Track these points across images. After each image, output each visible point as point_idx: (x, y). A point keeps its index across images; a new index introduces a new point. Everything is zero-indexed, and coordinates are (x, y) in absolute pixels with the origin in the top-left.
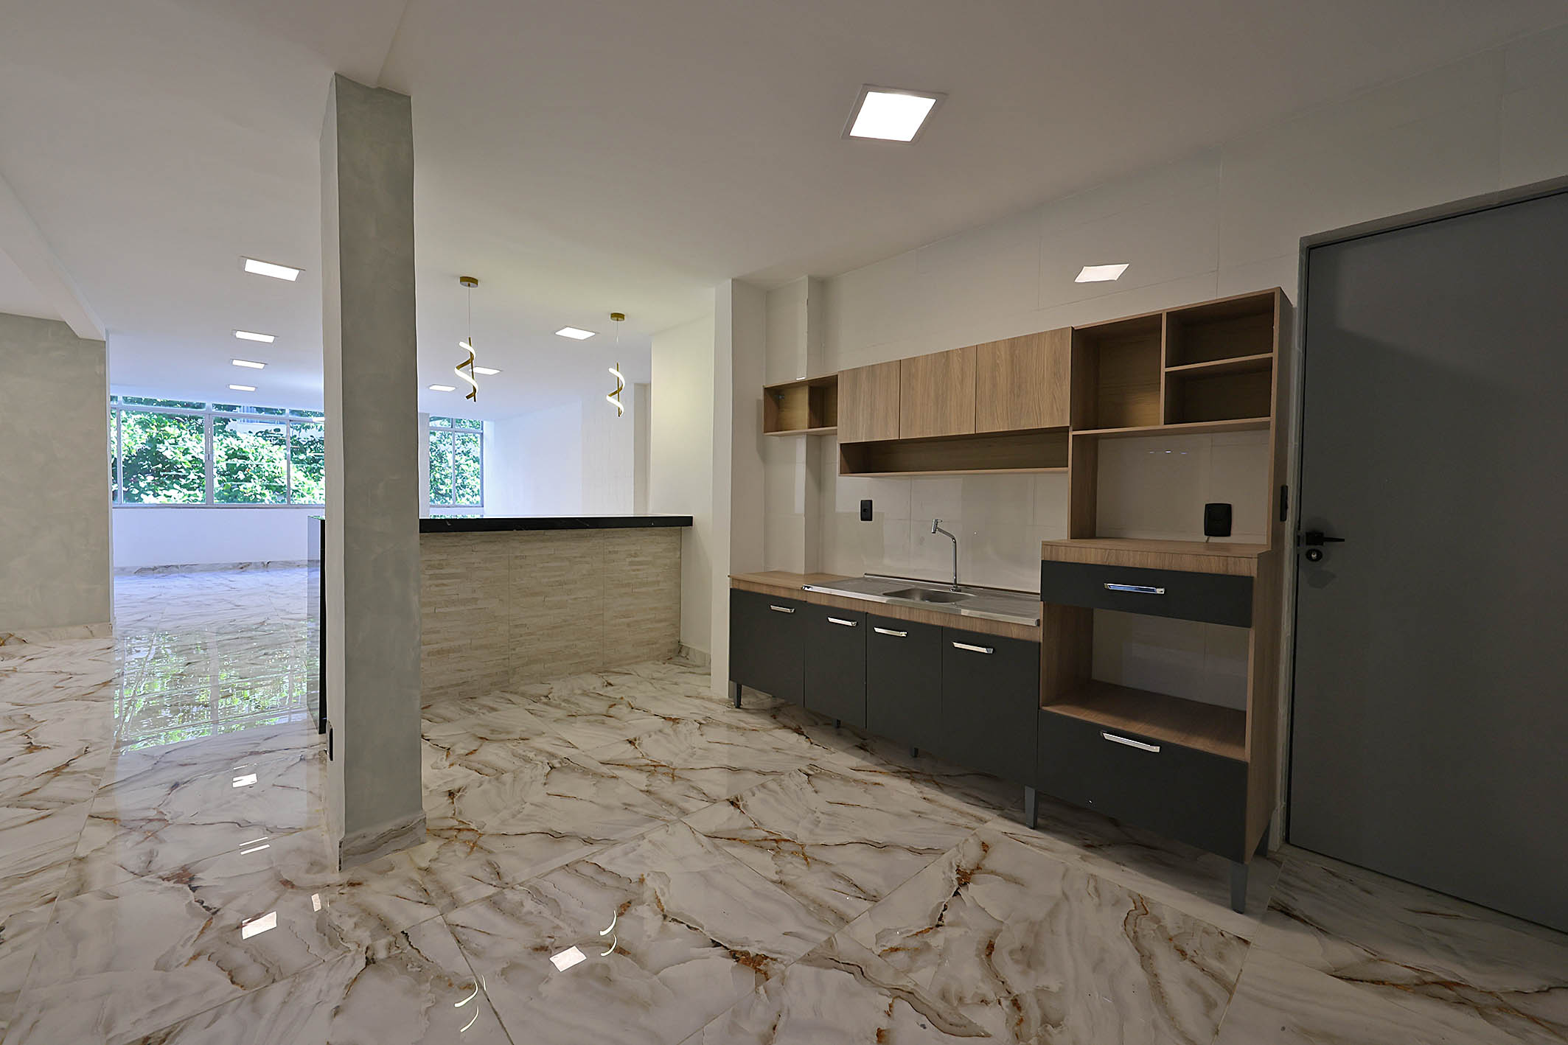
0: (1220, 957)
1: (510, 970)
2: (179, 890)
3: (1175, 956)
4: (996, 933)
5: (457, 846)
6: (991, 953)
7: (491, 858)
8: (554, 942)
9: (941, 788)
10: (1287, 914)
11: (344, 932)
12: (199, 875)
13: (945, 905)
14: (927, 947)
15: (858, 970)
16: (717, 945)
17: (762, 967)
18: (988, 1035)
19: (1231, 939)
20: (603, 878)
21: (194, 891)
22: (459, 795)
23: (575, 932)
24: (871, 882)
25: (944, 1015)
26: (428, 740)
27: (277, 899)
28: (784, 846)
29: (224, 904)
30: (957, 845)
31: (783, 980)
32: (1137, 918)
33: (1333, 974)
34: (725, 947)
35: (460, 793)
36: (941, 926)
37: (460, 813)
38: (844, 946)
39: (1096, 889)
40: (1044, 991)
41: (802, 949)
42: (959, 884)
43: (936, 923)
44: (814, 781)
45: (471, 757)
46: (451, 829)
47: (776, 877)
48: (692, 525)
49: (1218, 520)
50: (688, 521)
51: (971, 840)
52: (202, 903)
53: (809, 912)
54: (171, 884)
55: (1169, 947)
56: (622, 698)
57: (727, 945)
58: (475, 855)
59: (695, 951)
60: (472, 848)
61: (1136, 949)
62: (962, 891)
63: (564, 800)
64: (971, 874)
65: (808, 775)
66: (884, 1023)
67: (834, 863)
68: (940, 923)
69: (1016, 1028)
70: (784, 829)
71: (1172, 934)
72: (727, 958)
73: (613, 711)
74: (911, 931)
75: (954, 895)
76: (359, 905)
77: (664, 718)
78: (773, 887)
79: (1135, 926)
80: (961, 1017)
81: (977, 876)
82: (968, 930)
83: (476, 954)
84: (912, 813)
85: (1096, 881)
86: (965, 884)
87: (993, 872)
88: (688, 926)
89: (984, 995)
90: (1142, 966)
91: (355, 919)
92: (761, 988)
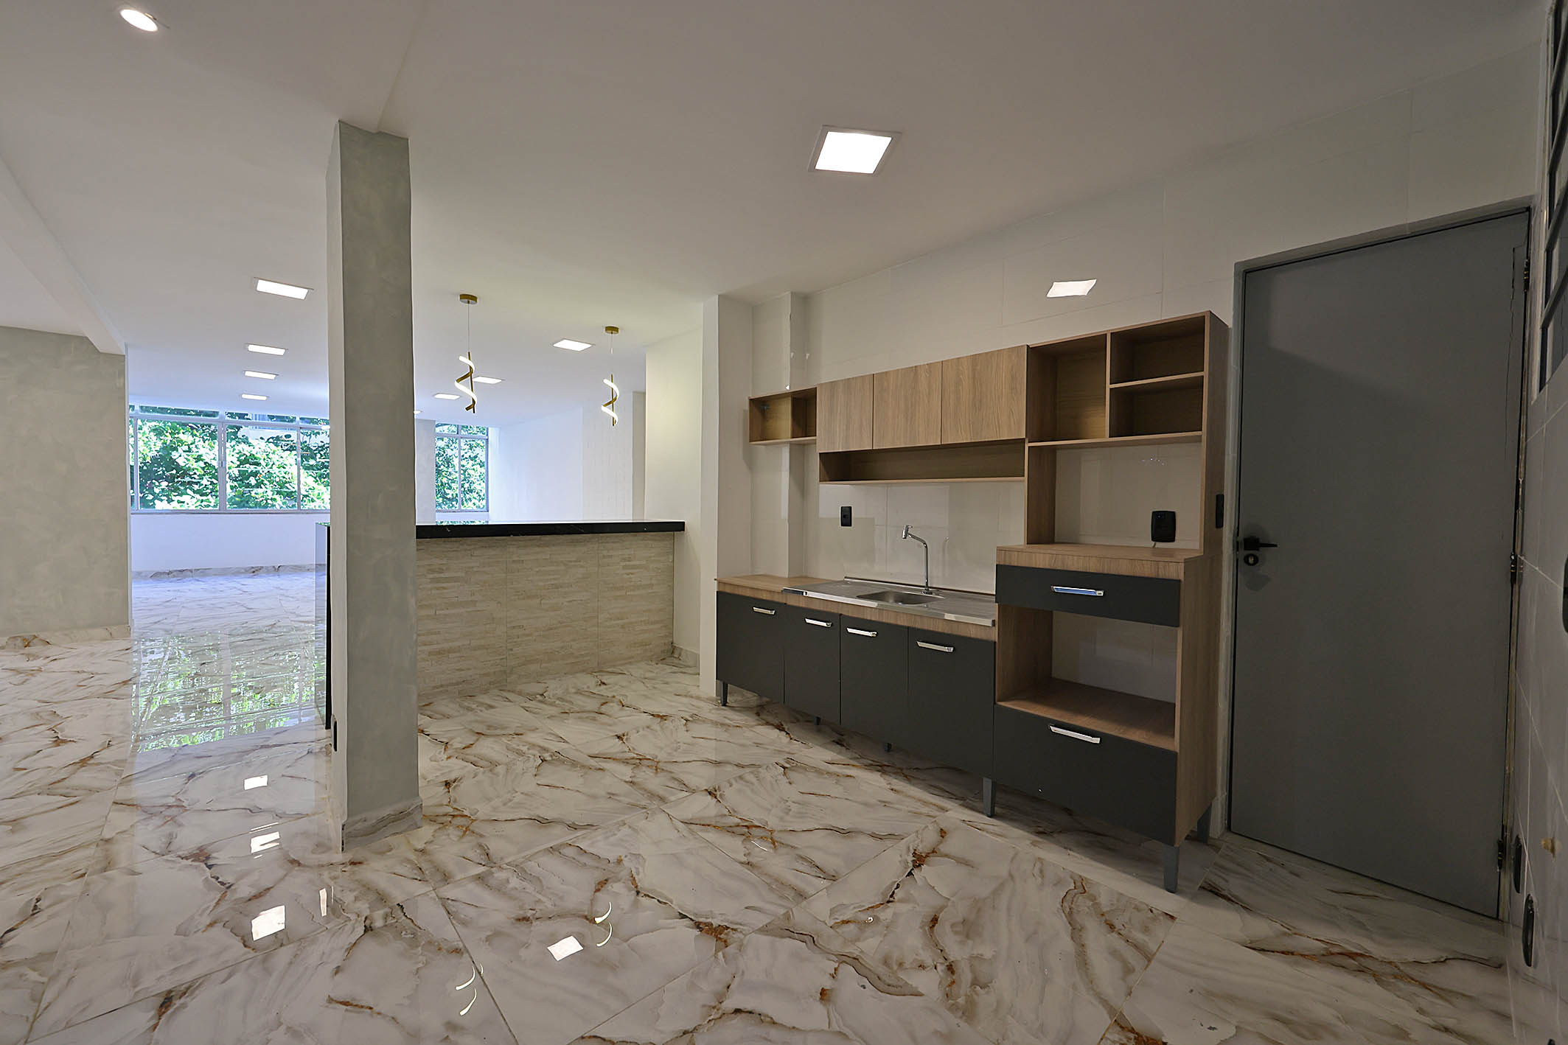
0: (1146, 930)
1: (494, 937)
2: (196, 867)
3: (1105, 928)
4: (942, 909)
5: (451, 830)
6: (934, 926)
7: (481, 840)
8: (534, 914)
9: (909, 780)
10: (1217, 894)
11: (345, 904)
12: (214, 855)
13: (898, 884)
14: (876, 919)
15: (811, 939)
16: (683, 916)
17: (722, 936)
18: (919, 995)
19: (1159, 915)
20: (584, 859)
21: (210, 869)
22: (454, 784)
23: (555, 905)
24: (830, 863)
25: (884, 978)
26: (428, 735)
27: (285, 876)
28: (754, 831)
29: (237, 880)
30: (917, 832)
31: (741, 947)
32: (1075, 896)
33: (1249, 945)
34: (691, 919)
35: (456, 783)
36: (892, 902)
37: (455, 801)
38: (801, 918)
39: (1041, 871)
40: (979, 958)
41: (762, 920)
42: (914, 866)
43: (887, 899)
44: (790, 773)
45: (468, 751)
46: (445, 815)
47: (745, 859)
48: (684, 530)
49: (1164, 526)
50: (680, 527)
51: (931, 827)
52: (217, 878)
53: (771, 890)
54: (189, 862)
55: (1101, 921)
56: (614, 697)
57: (693, 917)
58: (468, 838)
59: (662, 922)
60: (465, 832)
61: (1070, 923)
62: (915, 872)
63: (552, 789)
64: (926, 856)
65: (784, 768)
66: (828, 983)
67: (799, 847)
68: (892, 899)
69: (947, 989)
70: (755, 816)
71: (1104, 910)
72: (693, 928)
73: (604, 709)
74: (863, 906)
75: (908, 875)
76: (359, 881)
77: (653, 715)
78: (739, 867)
79: (1072, 903)
80: (899, 979)
81: (932, 859)
82: (916, 906)
83: (464, 924)
84: (879, 803)
85: (1042, 863)
86: (920, 865)
87: (946, 856)
88: (658, 900)
89: (922, 961)
90: (1072, 938)
91: (355, 893)
92: (720, 954)
